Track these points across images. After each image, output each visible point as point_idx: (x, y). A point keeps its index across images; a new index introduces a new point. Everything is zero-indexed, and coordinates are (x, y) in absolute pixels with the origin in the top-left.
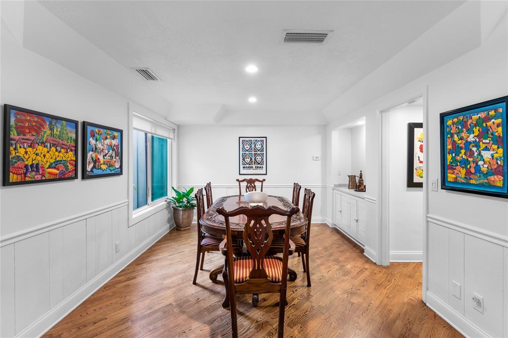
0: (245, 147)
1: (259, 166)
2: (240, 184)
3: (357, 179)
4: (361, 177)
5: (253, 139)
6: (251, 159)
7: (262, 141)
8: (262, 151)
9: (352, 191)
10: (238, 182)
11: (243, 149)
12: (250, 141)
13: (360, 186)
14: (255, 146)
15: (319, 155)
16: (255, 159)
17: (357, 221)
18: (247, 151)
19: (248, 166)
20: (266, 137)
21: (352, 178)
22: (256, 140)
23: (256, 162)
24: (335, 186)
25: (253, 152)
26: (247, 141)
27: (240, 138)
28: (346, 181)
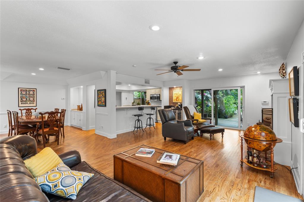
0: (23, 93)
1: (32, 102)
2: (21, 112)
3: (81, 106)
4: (82, 106)
5: (28, 89)
6: (27, 99)
7: (34, 91)
8: (34, 95)
9: (79, 111)
10: (20, 111)
11: (21, 94)
12: (26, 90)
13: (81, 109)
14: (29, 93)
15: (65, 98)
16: (29, 99)
17: (80, 120)
18: (24, 95)
19: (24, 102)
20: (36, 89)
21: (79, 106)
22: (30, 90)
23: (29, 100)
24: (72, 110)
25: (28, 96)
26: (24, 90)
27: (19, 88)
28: (76, 108)
